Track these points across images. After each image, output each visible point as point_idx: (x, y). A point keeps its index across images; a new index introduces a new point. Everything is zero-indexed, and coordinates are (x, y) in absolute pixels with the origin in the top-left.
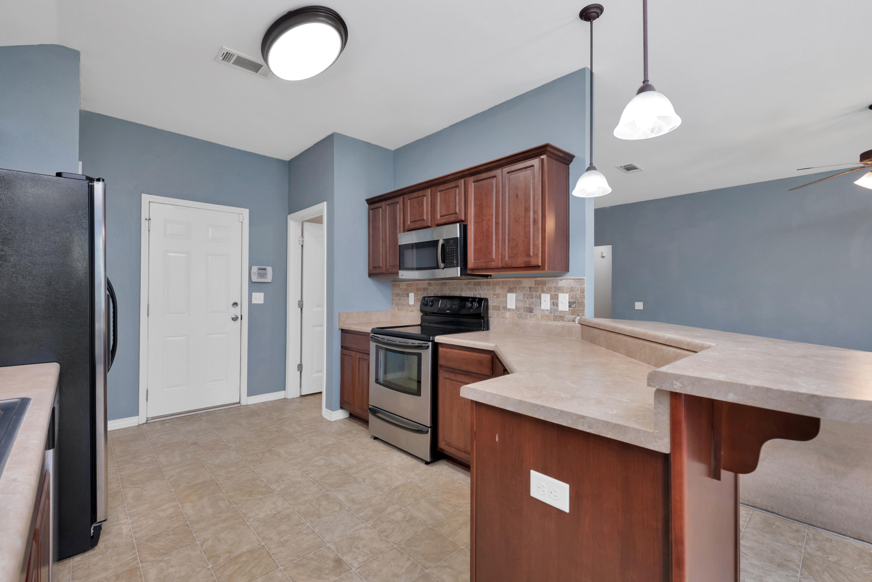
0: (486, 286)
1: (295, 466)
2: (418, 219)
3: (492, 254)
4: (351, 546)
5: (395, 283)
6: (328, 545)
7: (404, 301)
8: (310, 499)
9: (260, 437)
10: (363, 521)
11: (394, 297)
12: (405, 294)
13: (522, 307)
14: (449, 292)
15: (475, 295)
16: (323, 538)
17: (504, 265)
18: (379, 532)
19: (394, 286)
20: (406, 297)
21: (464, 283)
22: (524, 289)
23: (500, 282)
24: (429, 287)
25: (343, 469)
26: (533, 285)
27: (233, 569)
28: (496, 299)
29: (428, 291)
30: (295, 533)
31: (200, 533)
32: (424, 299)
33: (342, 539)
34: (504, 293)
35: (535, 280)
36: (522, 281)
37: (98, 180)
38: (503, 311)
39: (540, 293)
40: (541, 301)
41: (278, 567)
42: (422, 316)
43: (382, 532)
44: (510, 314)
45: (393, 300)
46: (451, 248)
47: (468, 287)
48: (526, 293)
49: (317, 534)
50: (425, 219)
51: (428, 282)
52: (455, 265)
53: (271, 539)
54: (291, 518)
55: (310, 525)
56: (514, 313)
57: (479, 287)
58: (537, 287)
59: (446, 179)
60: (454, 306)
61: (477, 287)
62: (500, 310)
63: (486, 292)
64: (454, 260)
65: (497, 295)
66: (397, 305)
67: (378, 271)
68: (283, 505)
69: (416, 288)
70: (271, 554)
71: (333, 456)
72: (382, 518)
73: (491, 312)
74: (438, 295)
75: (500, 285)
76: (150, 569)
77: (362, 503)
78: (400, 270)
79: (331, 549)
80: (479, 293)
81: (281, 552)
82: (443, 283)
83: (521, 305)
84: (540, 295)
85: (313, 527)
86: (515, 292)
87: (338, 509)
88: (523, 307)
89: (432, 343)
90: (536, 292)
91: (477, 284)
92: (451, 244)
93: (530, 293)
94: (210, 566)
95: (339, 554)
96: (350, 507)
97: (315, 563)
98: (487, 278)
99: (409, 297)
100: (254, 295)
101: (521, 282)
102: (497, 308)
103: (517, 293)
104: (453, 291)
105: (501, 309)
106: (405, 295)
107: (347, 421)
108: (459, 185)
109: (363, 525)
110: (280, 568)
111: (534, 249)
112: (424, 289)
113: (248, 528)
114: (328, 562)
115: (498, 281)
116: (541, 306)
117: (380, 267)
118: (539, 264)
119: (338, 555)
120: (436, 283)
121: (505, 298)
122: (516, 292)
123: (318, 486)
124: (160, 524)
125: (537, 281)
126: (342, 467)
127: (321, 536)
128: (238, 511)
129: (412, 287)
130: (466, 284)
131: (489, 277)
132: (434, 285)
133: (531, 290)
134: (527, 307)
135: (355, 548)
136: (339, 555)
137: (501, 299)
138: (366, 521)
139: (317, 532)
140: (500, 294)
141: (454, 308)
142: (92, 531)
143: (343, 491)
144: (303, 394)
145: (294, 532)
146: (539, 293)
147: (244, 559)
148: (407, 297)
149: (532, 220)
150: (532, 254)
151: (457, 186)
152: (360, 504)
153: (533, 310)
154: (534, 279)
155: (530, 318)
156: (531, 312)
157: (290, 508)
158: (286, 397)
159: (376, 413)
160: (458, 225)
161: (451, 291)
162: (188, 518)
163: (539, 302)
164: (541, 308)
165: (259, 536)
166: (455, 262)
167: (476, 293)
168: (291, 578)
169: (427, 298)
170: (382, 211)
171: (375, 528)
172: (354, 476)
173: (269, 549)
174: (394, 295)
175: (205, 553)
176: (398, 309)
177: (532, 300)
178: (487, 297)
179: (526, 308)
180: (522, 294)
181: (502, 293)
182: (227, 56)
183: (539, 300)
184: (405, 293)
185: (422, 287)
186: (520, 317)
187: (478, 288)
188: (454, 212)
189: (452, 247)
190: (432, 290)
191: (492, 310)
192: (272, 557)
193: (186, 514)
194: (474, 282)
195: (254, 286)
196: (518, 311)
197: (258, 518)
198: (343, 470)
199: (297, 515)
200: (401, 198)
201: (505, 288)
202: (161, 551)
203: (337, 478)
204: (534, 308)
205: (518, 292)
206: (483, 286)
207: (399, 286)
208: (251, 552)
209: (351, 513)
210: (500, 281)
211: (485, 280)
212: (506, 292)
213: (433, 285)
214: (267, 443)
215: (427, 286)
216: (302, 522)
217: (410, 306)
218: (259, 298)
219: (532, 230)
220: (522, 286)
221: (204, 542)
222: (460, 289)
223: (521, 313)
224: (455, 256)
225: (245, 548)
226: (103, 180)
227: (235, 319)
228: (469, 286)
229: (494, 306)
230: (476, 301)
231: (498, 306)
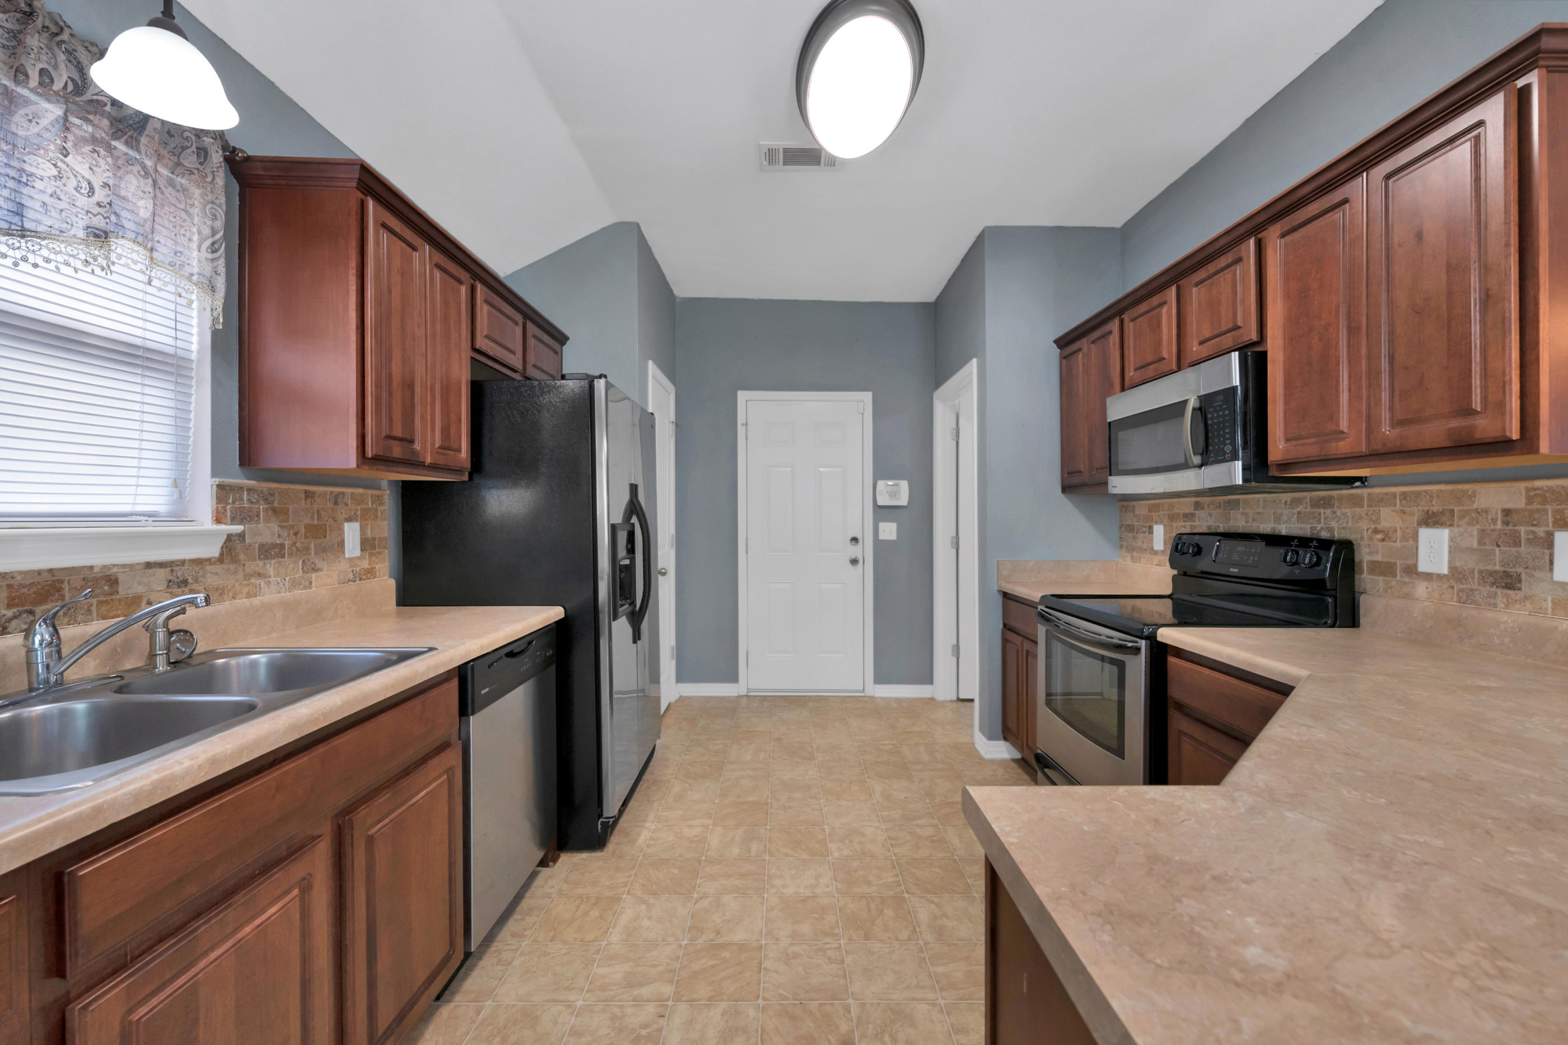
0: (1350, 508)
1: (883, 822)
2: (1150, 358)
3: (1338, 418)
4: (886, 1026)
5: (1125, 503)
6: (851, 1001)
7: (1143, 542)
8: (872, 895)
9: (861, 755)
10: (936, 986)
11: (1124, 533)
12: (1146, 527)
13: (1474, 569)
14: (1245, 524)
15: (1315, 532)
16: (850, 983)
17: (1378, 447)
18: (952, 1026)
19: (1123, 511)
20: (1147, 533)
21: (1283, 501)
22: (1484, 515)
23: (1395, 497)
24: (1197, 512)
25: (957, 858)
26: (1521, 503)
27: (706, 963)
28: (1380, 544)
29: (1194, 521)
30: (816, 947)
31: (705, 881)
32: (1180, 539)
33: (879, 1004)
34: (1407, 528)
35: (1526, 488)
36: (1474, 492)
37: (600, 377)
38: (1407, 579)
39: (1550, 528)
40: (1552, 555)
41: (758, 998)
42: (1174, 577)
43: (958, 1031)
44: (1430, 589)
45: (1121, 538)
46: (1218, 414)
47: (1295, 511)
48: (1492, 527)
49: (845, 968)
50: (1166, 357)
51: (1193, 499)
52: (1227, 456)
53: (777, 940)
54: (825, 916)
55: (844, 944)
56: (1445, 586)
57: (1329, 511)
58: (1538, 511)
59: (1211, 250)
60: (1251, 558)
61: (1322, 511)
62: (1395, 575)
63: (1350, 525)
64: (1225, 445)
65: (1384, 532)
66: (1131, 549)
67: (1076, 480)
68: (828, 886)
69: (1168, 515)
70: (763, 966)
71: (954, 826)
72: (974, 1000)
73: (1365, 579)
74: (1219, 531)
75: (1395, 505)
76: (630, 908)
77: (954, 944)
78: (1110, 475)
79: (849, 1012)
80: (1327, 528)
81: (776, 972)
82: (1229, 502)
83: (1470, 562)
84: (1550, 535)
85: (846, 952)
86: (1448, 523)
87: (906, 937)
88: (1481, 572)
89: (1148, 641)
90: (1533, 525)
91: (1322, 502)
92: (1218, 406)
93: (1506, 528)
94: (684, 943)
95: (856, 1032)
96: (929, 943)
97: (812, 1025)
98: (1349, 486)
99: (1152, 533)
100: (882, 526)
101: (1472, 496)
102: (1386, 569)
103: (1455, 530)
104: (1254, 520)
105: (1398, 573)
106: (1144, 529)
107: (1014, 765)
108: (1243, 254)
109: (931, 996)
110: (761, 1002)
111: (1485, 388)
112: (1185, 516)
113: (761, 903)
114: (830, 1037)
115: (1386, 494)
116: (1551, 570)
117: (1081, 472)
118: (1508, 434)
119: (854, 1032)
120: (1212, 503)
121: (1411, 542)
122: (1451, 525)
123: (896, 876)
124: (676, 845)
125: (1534, 489)
126: (957, 856)
127: (849, 977)
128: (765, 868)
129: (1159, 511)
130: (1291, 505)
131: (1358, 484)
132: (1208, 506)
133: (1509, 519)
134: (1496, 572)
135: (891, 1036)
136: (856, 1035)
137: (1398, 544)
138: (942, 989)
139: (848, 966)
140: (1396, 531)
141: (1250, 562)
142: (599, 827)
143: (933, 902)
144: (961, 697)
145: (815, 945)
146: (1544, 529)
147: (726, 954)
148: (1149, 533)
149: (1474, 296)
150: (1477, 404)
151: (1239, 260)
152: (950, 946)
153: (1520, 581)
154: (1523, 485)
155: (1507, 606)
156: (1509, 587)
157: (834, 897)
158: (935, 697)
159: (1048, 767)
160: (1235, 356)
161: (1250, 520)
162: (707, 850)
163: (1547, 558)
164: (1552, 578)
165: (766, 925)
166: (1228, 448)
167: (1320, 526)
168: (762, 1032)
169: (1185, 537)
170: (1084, 356)
171: (948, 1014)
172: (969, 881)
173: (765, 956)
174: (1123, 528)
175: (692, 917)
176: (1132, 557)
177: (1514, 549)
178: (1352, 537)
179: (1491, 573)
180: (1475, 531)
181: (1401, 528)
182: (771, 155)
183: (1547, 552)
184: (1145, 525)
185: (1182, 512)
186: (1466, 598)
187: (1325, 513)
188: (1230, 326)
189: (1221, 413)
190: (1203, 519)
191: (1369, 573)
192: (760, 973)
193: (709, 844)
194: (1311, 499)
195: (882, 512)
196: (1458, 580)
197: (782, 893)
198: (955, 861)
199: (837, 915)
200: (1117, 321)
201: (1412, 514)
202: (654, 886)
203: (938, 873)
204: (1523, 577)
205: (1458, 526)
206: (1338, 508)
207: (1133, 511)
208: (742, 947)
209: (923, 955)
210: (1394, 495)
211: (1346, 492)
212: (1415, 525)
213: (1206, 507)
214: (866, 769)
215: (1193, 508)
216: (836, 931)
217: (1156, 553)
218: (889, 531)
219: (1476, 329)
220: (1475, 506)
221: (701, 898)
222: (1272, 516)
223: (1468, 586)
224: (1227, 433)
225: (739, 936)
226: (605, 377)
227: (854, 562)
228: (1299, 509)
229: (1376, 562)
230: (1310, 547)
231: (1388, 562)
